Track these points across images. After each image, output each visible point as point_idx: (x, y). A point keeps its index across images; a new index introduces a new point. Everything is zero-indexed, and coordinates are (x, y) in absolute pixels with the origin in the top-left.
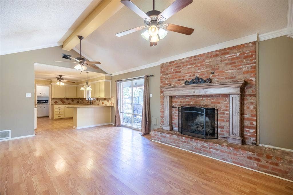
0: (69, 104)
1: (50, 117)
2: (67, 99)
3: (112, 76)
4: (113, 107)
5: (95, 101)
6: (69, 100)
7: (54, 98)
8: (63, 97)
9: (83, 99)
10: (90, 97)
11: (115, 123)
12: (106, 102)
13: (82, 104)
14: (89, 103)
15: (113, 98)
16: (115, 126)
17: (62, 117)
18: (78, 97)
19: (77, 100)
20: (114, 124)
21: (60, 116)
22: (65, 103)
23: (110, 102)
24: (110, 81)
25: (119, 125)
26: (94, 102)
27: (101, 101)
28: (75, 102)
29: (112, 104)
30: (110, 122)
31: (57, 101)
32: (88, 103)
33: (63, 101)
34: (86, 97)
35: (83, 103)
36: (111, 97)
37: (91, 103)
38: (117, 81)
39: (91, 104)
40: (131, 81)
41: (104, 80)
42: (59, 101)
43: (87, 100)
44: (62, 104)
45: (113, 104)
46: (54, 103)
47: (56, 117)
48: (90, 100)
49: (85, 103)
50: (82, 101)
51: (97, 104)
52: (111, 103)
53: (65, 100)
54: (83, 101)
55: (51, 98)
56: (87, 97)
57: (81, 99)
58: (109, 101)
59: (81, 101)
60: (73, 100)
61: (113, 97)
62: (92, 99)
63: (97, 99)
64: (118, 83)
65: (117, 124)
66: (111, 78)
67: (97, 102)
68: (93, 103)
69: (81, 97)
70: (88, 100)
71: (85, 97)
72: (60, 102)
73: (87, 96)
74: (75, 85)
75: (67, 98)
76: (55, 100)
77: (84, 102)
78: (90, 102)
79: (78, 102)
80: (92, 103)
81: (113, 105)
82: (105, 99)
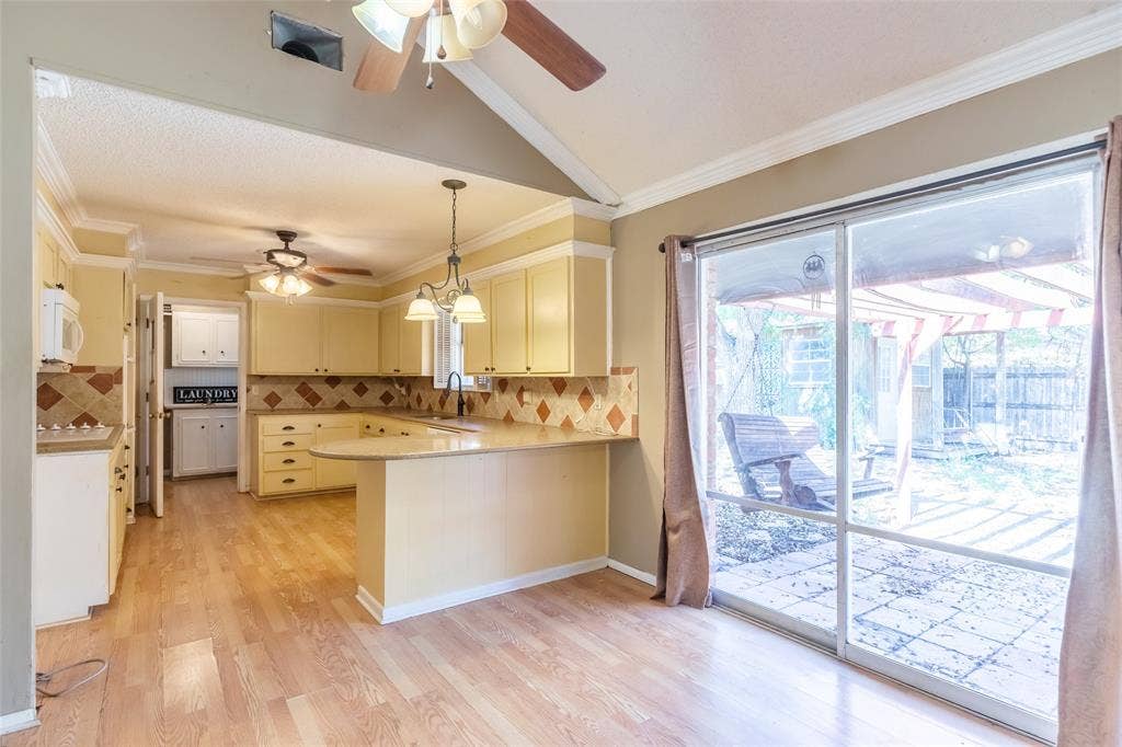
0: (342, 407)
1: (243, 482)
2: (333, 380)
3: (620, 213)
4: (634, 442)
5: (486, 396)
6: (340, 387)
7: (262, 377)
8: (312, 372)
9: (411, 382)
10: (455, 370)
11: (663, 574)
12: (564, 406)
13: (409, 407)
14: (452, 408)
15: (625, 379)
16: (660, 597)
17: (303, 483)
18: (389, 371)
19: (385, 388)
20: (651, 579)
21: (292, 481)
22: (319, 405)
23: (601, 406)
24: (606, 254)
25: (698, 597)
26: (478, 401)
27: (526, 397)
28: (373, 396)
29: (622, 420)
30: (604, 554)
31: (278, 389)
32: (442, 403)
33: (311, 392)
34: (432, 371)
35: (414, 404)
36: (615, 371)
37: (461, 404)
38: (677, 243)
39: (460, 412)
40: (831, 233)
41: (567, 249)
42: (289, 391)
43: (437, 385)
44: (304, 411)
45: (628, 422)
46: (266, 406)
47: (270, 484)
48: (455, 385)
49: (425, 406)
50: (409, 390)
51: (502, 414)
52: (615, 417)
53: (321, 389)
54: (415, 393)
55: (249, 376)
56: (440, 369)
57: (402, 381)
58: (598, 400)
59: (403, 391)
60: (361, 384)
61: (628, 371)
62: (469, 382)
63: (503, 384)
64: (685, 256)
65: (678, 585)
66: (614, 232)
67: (504, 402)
68: (470, 409)
69: (406, 371)
70: (445, 386)
71: (425, 373)
72: (292, 398)
73: (440, 362)
74: (373, 304)
75: (330, 373)
76: (268, 389)
77: (419, 400)
78: (454, 399)
79: (387, 398)
80: (464, 408)
81: (625, 431)
82: (559, 385)
